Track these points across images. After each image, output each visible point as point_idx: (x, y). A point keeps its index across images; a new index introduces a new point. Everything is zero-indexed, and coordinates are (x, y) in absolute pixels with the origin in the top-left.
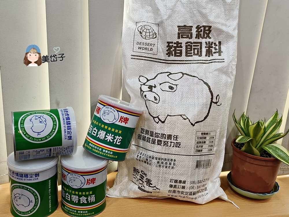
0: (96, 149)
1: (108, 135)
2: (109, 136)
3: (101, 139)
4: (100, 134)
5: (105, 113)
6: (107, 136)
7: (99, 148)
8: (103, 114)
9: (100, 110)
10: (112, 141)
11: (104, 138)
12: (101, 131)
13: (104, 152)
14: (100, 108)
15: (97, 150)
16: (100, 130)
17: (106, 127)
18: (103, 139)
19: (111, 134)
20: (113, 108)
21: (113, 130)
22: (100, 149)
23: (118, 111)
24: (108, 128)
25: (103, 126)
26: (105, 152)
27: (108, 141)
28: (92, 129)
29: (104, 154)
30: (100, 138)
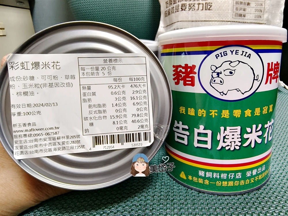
0: (228, 180)
1: (249, 130)
2: (251, 132)
3: (232, 149)
4: (224, 137)
5: (218, 74)
6: (246, 136)
7: (235, 175)
8: (212, 81)
9: (196, 70)
10: (259, 141)
11: (239, 144)
12: (225, 130)
13: (249, 178)
14: (194, 67)
15: (231, 180)
16: (222, 128)
17: (237, 113)
18: (237, 148)
19: (254, 126)
20: (241, 49)
21: (257, 111)
22: (239, 175)
23: (257, 52)
24: (243, 114)
25: (226, 114)
26: (252, 174)
27: (253, 145)
28: (187, 133)
29: (250, 181)
30: (227, 148)
